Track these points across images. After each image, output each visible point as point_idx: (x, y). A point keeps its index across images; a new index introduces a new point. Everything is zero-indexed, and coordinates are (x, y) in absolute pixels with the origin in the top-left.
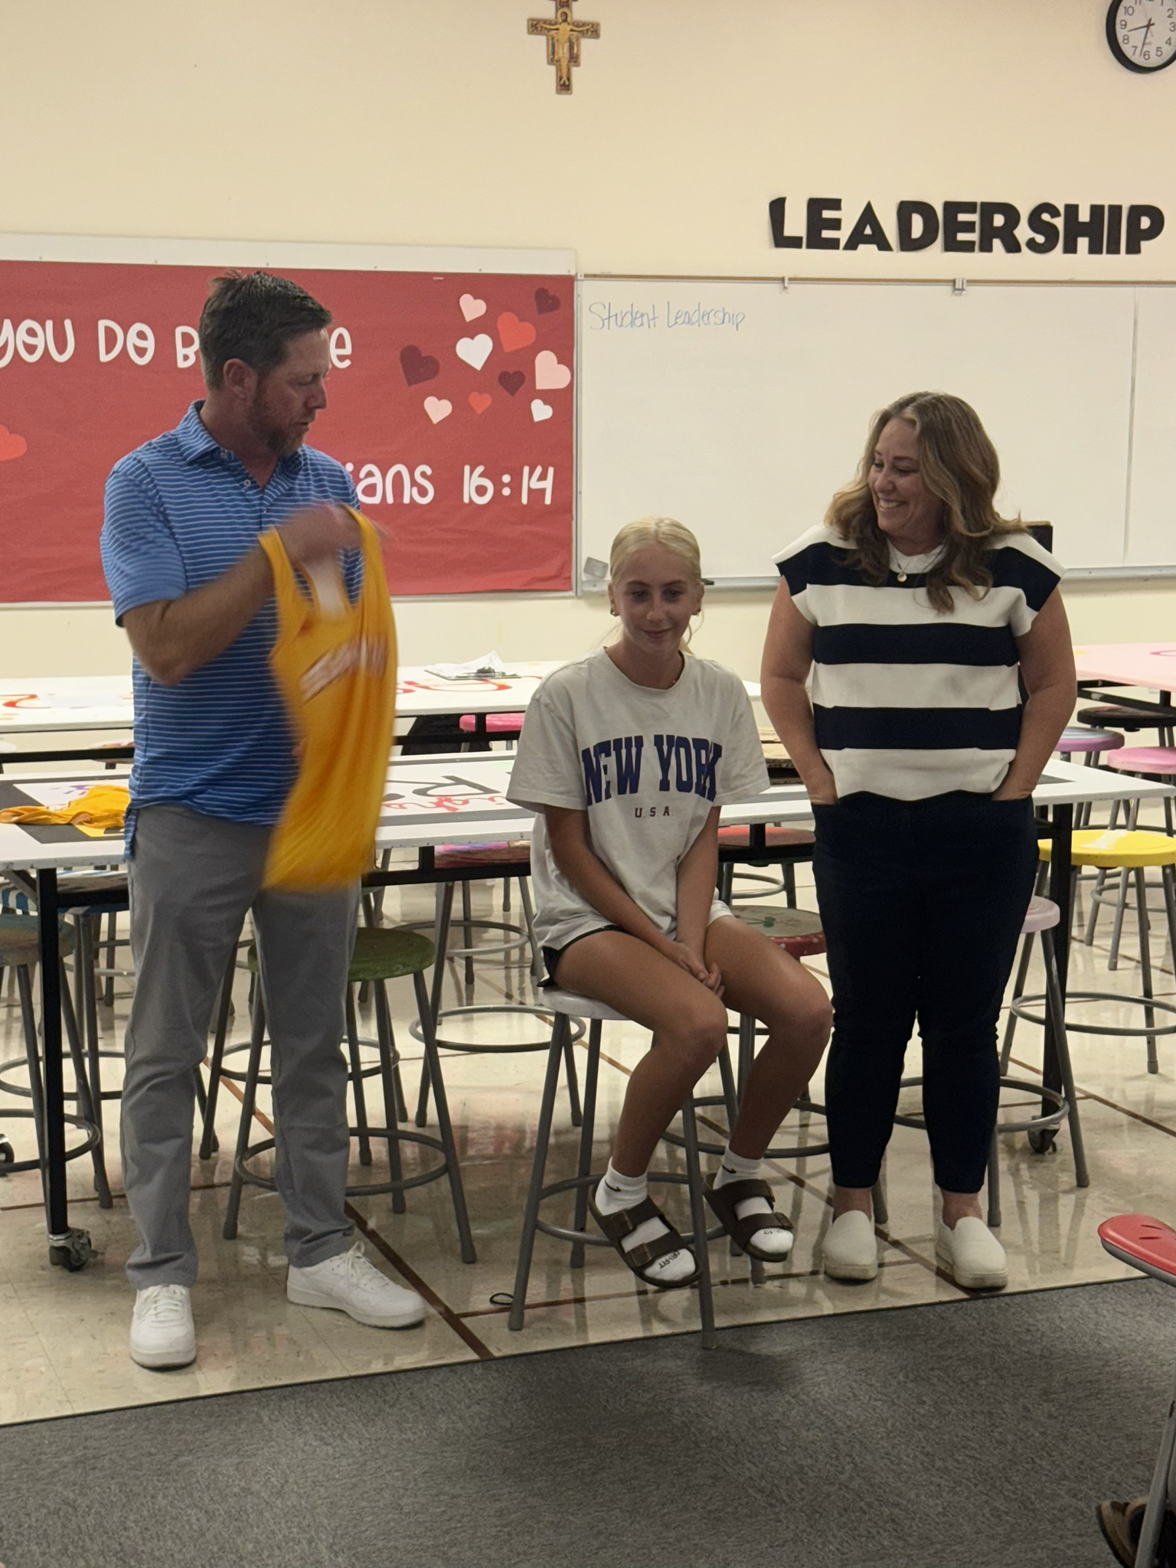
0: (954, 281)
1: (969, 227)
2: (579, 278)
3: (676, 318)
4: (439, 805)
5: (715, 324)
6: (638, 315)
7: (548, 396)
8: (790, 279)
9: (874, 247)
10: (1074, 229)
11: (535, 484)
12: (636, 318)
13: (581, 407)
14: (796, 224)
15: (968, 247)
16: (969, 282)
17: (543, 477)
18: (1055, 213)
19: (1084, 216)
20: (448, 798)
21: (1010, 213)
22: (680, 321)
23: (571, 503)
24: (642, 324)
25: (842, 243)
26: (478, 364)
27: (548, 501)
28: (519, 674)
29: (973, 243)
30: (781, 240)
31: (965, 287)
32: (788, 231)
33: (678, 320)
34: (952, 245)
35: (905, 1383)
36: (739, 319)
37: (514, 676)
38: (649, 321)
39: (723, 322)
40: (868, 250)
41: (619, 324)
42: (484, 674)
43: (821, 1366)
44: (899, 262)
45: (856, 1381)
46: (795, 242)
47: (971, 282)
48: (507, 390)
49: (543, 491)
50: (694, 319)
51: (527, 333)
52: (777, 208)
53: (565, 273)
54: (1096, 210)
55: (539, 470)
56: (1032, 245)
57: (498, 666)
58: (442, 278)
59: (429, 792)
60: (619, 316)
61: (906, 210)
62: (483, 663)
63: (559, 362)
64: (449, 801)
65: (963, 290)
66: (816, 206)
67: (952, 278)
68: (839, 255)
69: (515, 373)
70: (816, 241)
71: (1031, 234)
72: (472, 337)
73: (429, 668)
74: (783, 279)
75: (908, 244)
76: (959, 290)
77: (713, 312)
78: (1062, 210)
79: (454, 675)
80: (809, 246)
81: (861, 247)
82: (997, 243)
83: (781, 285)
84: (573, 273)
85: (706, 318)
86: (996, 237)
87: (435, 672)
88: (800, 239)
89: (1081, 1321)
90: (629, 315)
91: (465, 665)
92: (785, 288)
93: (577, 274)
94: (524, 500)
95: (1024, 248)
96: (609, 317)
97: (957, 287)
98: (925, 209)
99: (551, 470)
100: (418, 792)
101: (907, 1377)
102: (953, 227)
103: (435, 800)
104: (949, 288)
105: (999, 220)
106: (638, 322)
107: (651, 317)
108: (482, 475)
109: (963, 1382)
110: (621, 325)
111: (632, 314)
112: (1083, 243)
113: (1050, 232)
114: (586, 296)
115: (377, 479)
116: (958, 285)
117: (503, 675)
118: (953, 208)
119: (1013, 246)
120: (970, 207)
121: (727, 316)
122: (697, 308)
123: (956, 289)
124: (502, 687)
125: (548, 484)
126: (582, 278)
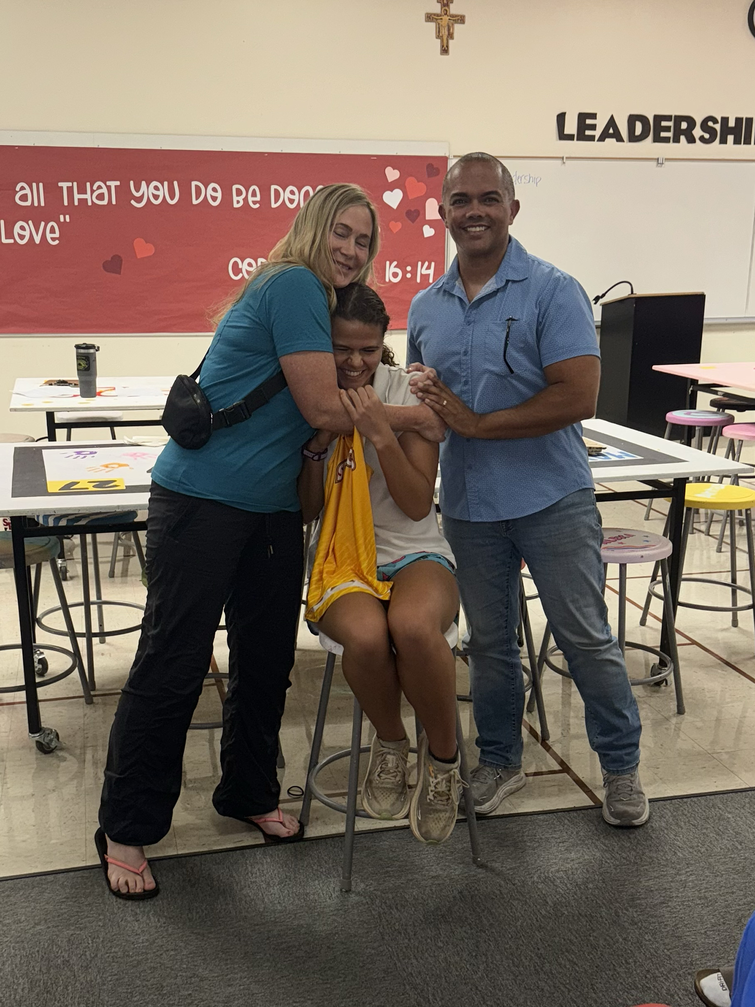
0: (658, 159)
1: (667, 129)
5: (525, 183)
7: (431, 224)
8: (567, 158)
9: (614, 140)
10: (726, 130)
11: (425, 272)
14: (571, 127)
15: (666, 140)
16: (666, 159)
17: (429, 268)
18: (715, 121)
19: (732, 124)
21: (691, 121)
25: (597, 138)
26: (394, 205)
29: (670, 138)
30: (563, 136)
31: (664, 162)
32: (567, 131)
34: (657, 139)
36: (538, 180)
39: (529, 182)
40: (611, 142)
44: (627, 148)
46: (570, 137)
48: (411, 220)
49: (429, 275)
51: (422, 188)
52: (561, 118)
53: (442, 155)
54: (739, 120)
55: (426, 264)
56: (702, 139)
58: (376, 158)
61: (632, 119)
66: (582, 117)
67: (656, 157)
68: (595, 144)
69: (415, 210)
70: (582, 136)
71: (702, 133)
72: (392, 191)
74: (563, 158)
75: (633, 138)
77: (523, 177)
80: (578, 139)
81: (607, 140)
82: (683, 138)
83: (562, 161)
84: (446, 155)
85: (520, 180)
86: (682, 135)
88: (573, 135)
92: (564, 163)
93: (449, 156)
94: (418, 280)
95: (698, 141)
97: (659, 162)
98: (643, 119)
99: (433, 264)
102: (658, 128)
104: (655, 163)
105: (684, 125)
108: (395, 267)
112: (731, 138)
113: (712, 132)
118: (658, 118)
119: (691, 140)
120: (668, 118)
121: (531, 178)
125: (431, 272)
126: (452, 158)
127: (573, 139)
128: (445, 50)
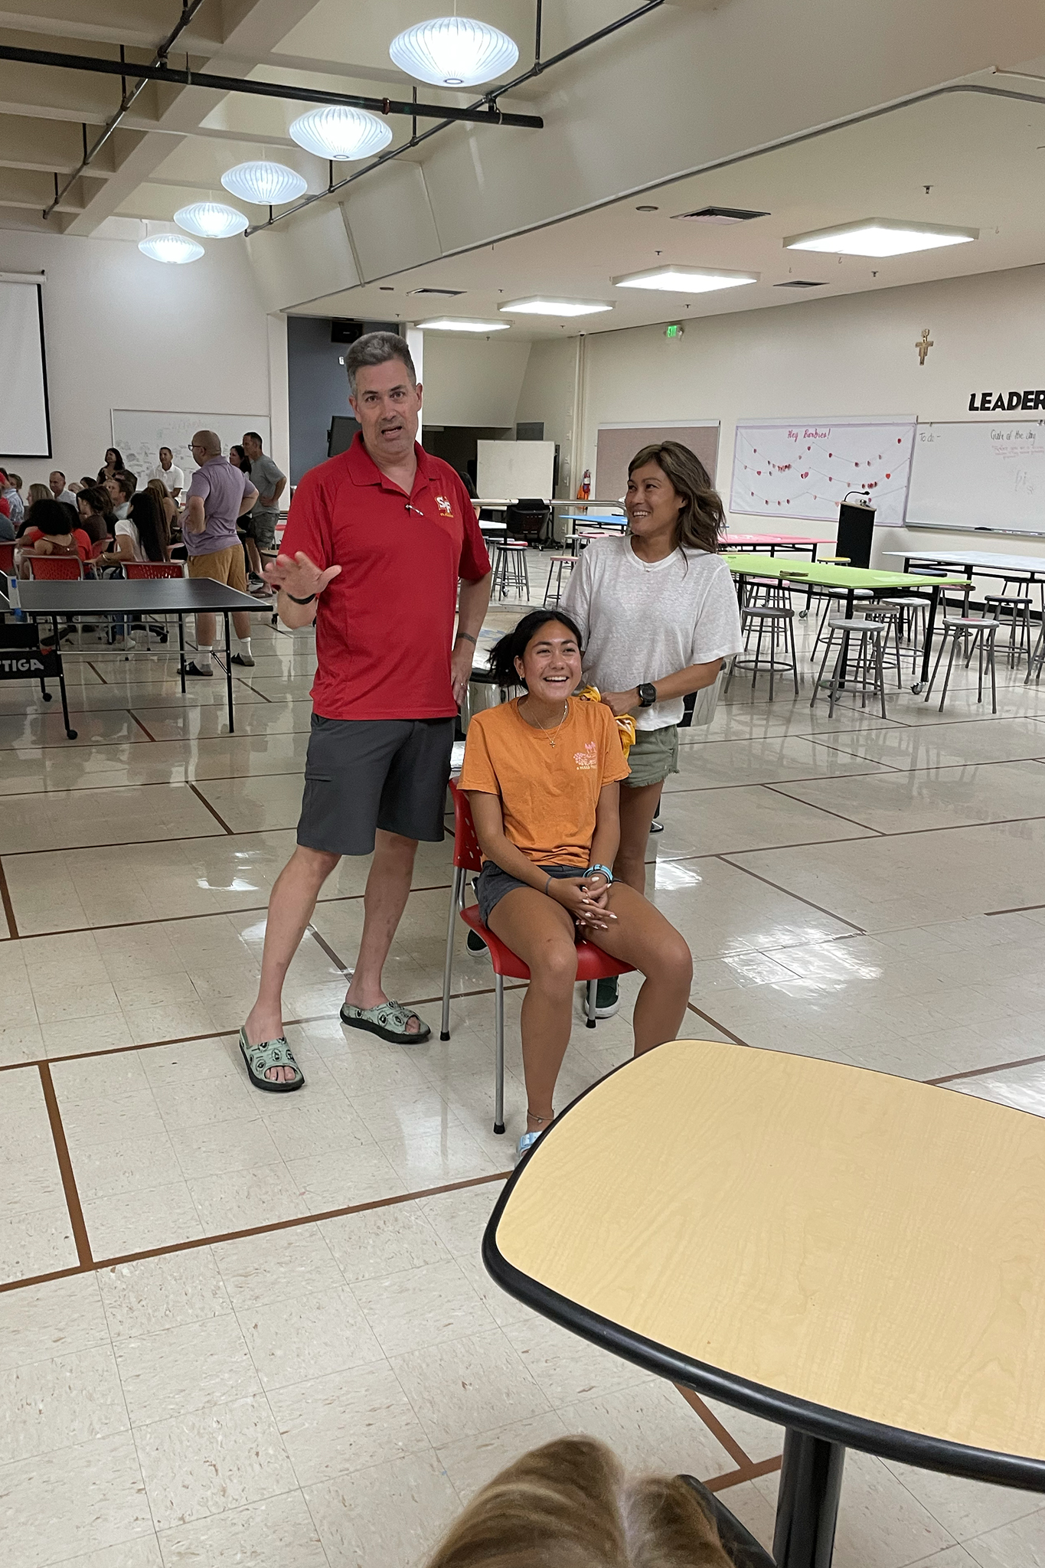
127: (978, 410)
128: (922, 363)
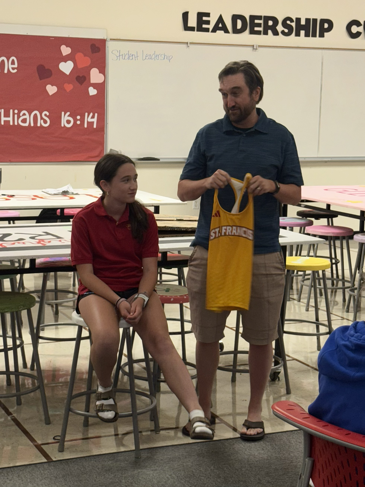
0: (253, 46)
1: (259, 25)
2: (108, 40)
3: (146, 57)
4: (39, 243)
5: (161, 59)
6: (131, 55)
7: (95, 86)
8: (190, 43)
9: (223, 32)
10: (299, 27)
11: (90, 120)
12: (130, 56)
13: (108, 91)
14: (192, 22)
15: (259, 33)
16: (259, 46)
17: (93, 117)
18: (291, 20)
19: (303, 22)
20: (43, 240)
21: (275, 20)
22: (147, 58)
23: (104, 128)
24: (132, 59)
25: (210, 30)
26: (68, 72)
27: (95, 126)
28: (79, 193)
29: (261, 31)
30: (187, 28)
31: (257, 48)
32: (190, 24)
33: (146, 58)
34: (253, 32)
35: (214, 469)
36: (171, 57)
37: (77, 194)
38: (135, 57)
39: (164, 59)
40: (220, 33)
41: (123, 58)
42: (65, 193)
43: (181, 464)
44: (232, 38)
45: (195, 469)
46: (192, 29)
47: (260, 46)
48: (80, 83)
49: (93, 122)
50: (153, 58)
51: (87, 61)
52: (185, 16)
53: (102, 38)
54: (308, 20)
55: (91, 114)
56: (283, 33)
57: (71, 190)
58: (53, 39)
59: (36, 238)
60: (123, 55)
61: (235, 18)
62: (65, 189)
63: (100, 73)
64: (43, 241)
65: (257, 49)
66: (200, 15)
67: (252, 44)
68: (210, 34)
69: (83, 76)
70: (200, 29)
71: (283, 29)
72: (66, 62)
73: (44, 190)
74: (187, 43)
75: (236, 31)
76: (255, 49)
77: (160, 55)
78: (294, 20)
79: (53, 193)
80: (198, 31)
81: (218, 31)
82: (270, 32)
83: (187, 45)
84: (105, 38)
85: (157, 57)
86: (269, 29)
87: (46, 192)
88: (194, 28)
89: (283, 445)
90: (127, 55)
91: (58, 189)
92: (188, 46)
93: (107, 39)
94: (86, 126)
95: (280, 34)
96: (120, 56)
97: (254, 48)
98: (242, 18)
99: (96, 115)
100: (31, 238)
101: (214, 467)
102: (253, 25)
103: (37, 241)
104: (251, 49)
105: (270, 23)
106: (131, 58)
107: (136, 56)
108: (69, 116)
109: (236, 469)
110: (124, 59)
111: (128, 55)
112: (302, 33)
113: (290, 28)
114: (111, 47)
115: (27, 116)
116: (255, 48)
117: (73, 194)
118: (252, 18)
119: (276, 33)
120: (259, 18)
121: (166, 57)
122: (154, 53)
123: (254, 49)
124: (71, 198)
125: (95, 120)
126: (109, 40)
127: (194, 30)
